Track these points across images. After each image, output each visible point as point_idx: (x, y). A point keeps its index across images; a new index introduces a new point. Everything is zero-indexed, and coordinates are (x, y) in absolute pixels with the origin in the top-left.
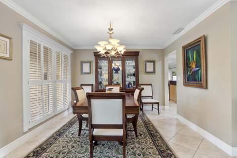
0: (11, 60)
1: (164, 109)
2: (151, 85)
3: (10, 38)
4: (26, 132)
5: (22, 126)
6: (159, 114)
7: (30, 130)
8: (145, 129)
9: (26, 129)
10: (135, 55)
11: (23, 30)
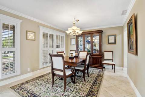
0: (35, 40)
1: (123, 70)
2: (112, 52)
3: (35, 32)
4: (40, 69)
5: (39, 66)
6: (115, 72)
7: (42, 68)
8: (94, 79)
9: (40, 67)
10: (99, 32)
11: (40, 29)
